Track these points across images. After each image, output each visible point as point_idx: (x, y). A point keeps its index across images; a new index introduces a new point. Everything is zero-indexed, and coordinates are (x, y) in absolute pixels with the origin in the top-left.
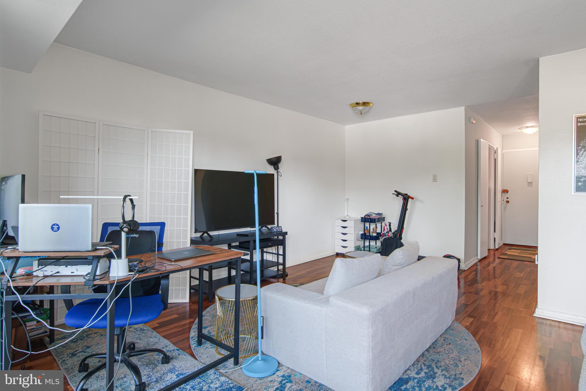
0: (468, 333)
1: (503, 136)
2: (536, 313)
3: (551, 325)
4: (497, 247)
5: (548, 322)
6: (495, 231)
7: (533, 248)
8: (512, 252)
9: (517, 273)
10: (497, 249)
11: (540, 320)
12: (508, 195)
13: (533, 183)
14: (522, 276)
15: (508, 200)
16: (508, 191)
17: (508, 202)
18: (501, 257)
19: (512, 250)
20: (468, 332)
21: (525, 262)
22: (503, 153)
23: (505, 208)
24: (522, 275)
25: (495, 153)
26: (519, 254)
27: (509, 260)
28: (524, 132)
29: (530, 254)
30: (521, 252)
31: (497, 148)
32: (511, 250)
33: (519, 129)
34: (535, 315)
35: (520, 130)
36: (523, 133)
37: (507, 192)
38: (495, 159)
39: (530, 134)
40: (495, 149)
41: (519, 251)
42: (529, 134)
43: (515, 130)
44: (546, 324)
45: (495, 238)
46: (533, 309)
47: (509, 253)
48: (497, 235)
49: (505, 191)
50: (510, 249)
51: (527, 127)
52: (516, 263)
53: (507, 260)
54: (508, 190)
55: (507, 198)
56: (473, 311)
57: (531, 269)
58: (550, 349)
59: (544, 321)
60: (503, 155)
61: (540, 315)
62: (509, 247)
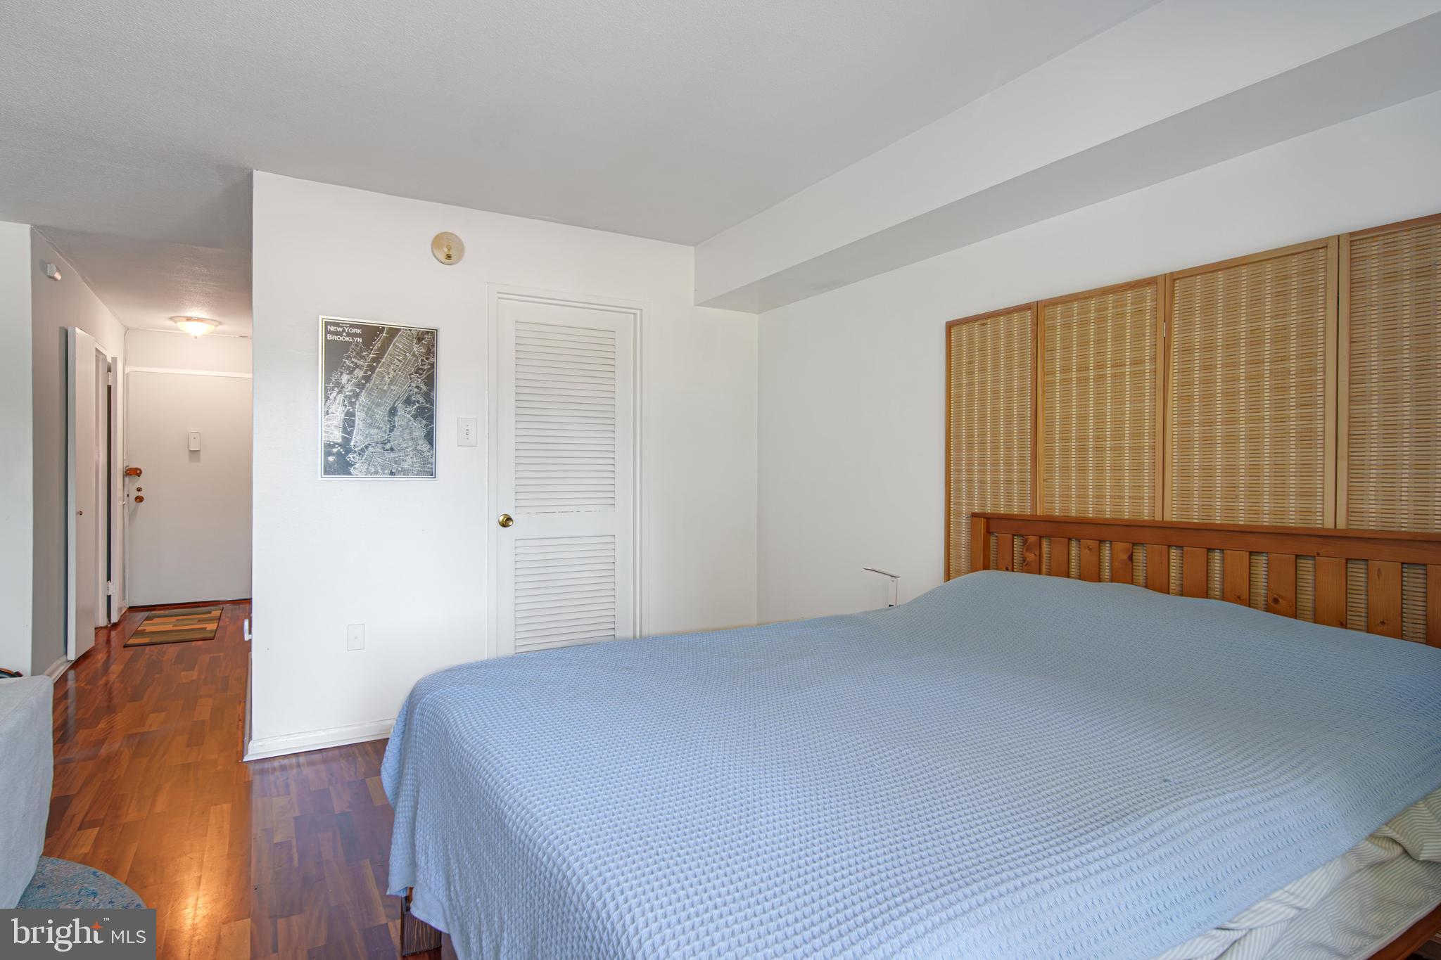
0: (94, 873)
1: (127, 329)
2: (250, 752)
3: (283, 768)
4: (115, 619)
5: (276, 764)
6: (109, 578)
7: (202, 606)
8: (158, 624)
9: (183, 673)
10: (115, 626)
11: (258, 767)
12: (140, 482)
13: (201, 452)
14: (195, 677)
15: (140, 494)
16: (141, 472)
17: (139, 499)
18: (131, 642)
19: (155, 621)
20: (93, 869)
21: (194, 643)
22: (128, 374)
23: (132, 516)
24: (194, 675)
25: (109, 370)
26: (174, 626)
27: (153, 647)
28: (181, 328)
29: (200, 621)
30: (177, 620)
31: (114, 359)
32: (152, 620)
33: (171, 319)
34: (246, 759)
35: (171, 323)
36: (178, 330)
37: (139, 475)
38: (109, 388)
39: (196, 337)
40: (109, 360)
41: (173, 619)
42: (193, 335)
43: (159, 319)
44: (274, 769)
45: (109, 597)
46: (239, 748)
47: (149, 629)
48: (114, 588)
49: (133, 473)
50: (148, 619)
51: (189, 319)
52: (172, 651)
53: (148, 647)
54: (140, 470)
55: (139, 490)
56: (90, 808)
57: (212, 655)
58: (296, 819)
59: (267, 765)
60: (126, 377)
61: (257, 754)
62: (146, 614)
